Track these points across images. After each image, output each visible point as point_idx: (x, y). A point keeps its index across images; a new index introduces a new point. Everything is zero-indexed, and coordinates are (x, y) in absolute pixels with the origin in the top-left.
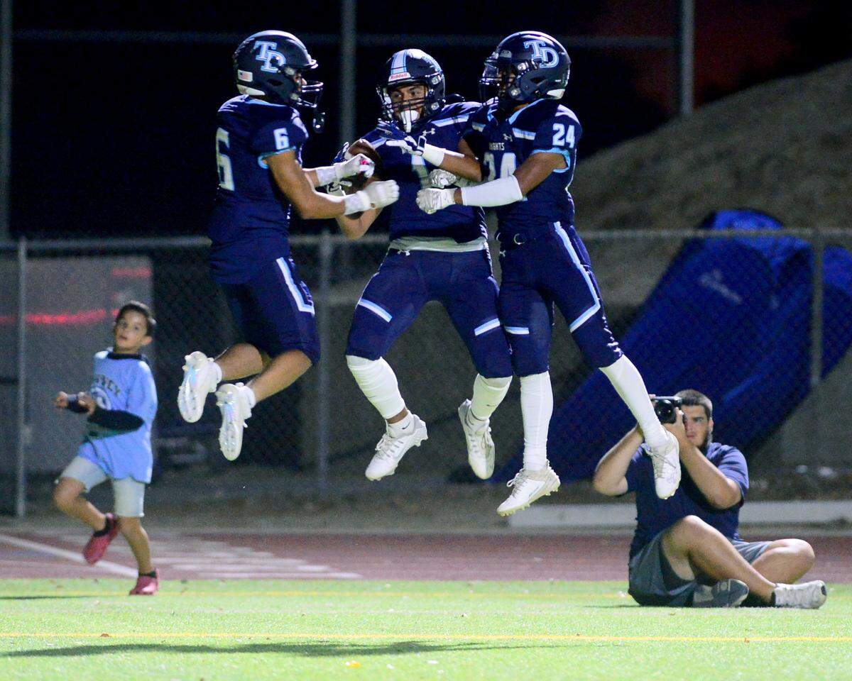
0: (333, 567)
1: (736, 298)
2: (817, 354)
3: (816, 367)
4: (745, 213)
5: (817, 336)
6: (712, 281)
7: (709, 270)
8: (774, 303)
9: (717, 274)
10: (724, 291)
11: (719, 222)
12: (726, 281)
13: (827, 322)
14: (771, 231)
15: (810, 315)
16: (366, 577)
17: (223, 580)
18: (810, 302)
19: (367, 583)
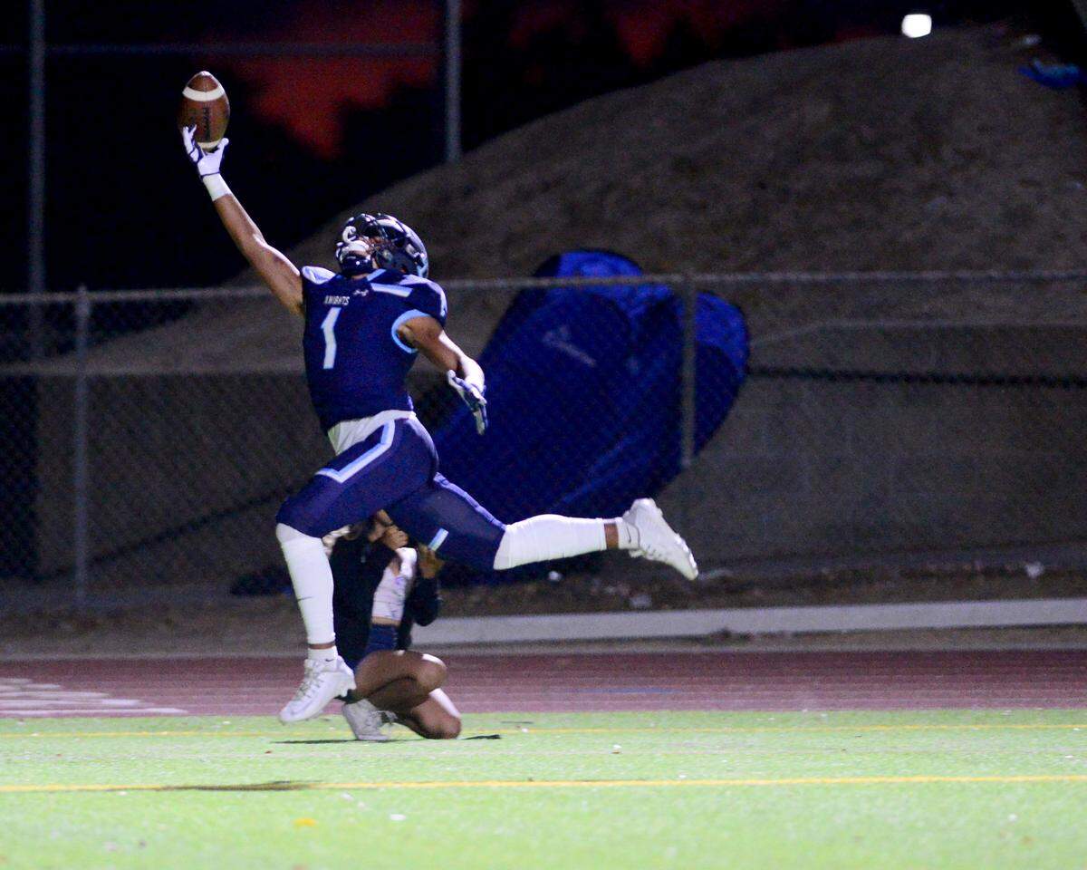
0: (147, 701)
1: (589, 361)
2: (688, 427)
3: (687, 443)
4: (595, 256)
5: (688, 407)
6: (559, 340)
7: (554, 328)
8: (633, 365)
9: (563, 330)
10: (572, 351)
11: (565, 267)
12: (575, 340)
13: (700, 389)
14: (629, 279)
15: (679, 381)
16: (195, 712)
17: (21, 718)
18: (679, 363)
19: (198, 720)
